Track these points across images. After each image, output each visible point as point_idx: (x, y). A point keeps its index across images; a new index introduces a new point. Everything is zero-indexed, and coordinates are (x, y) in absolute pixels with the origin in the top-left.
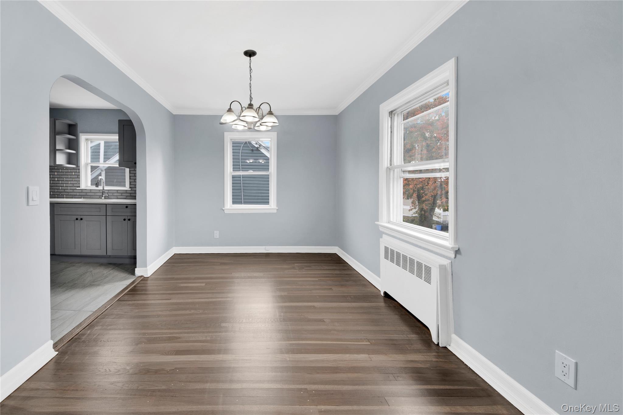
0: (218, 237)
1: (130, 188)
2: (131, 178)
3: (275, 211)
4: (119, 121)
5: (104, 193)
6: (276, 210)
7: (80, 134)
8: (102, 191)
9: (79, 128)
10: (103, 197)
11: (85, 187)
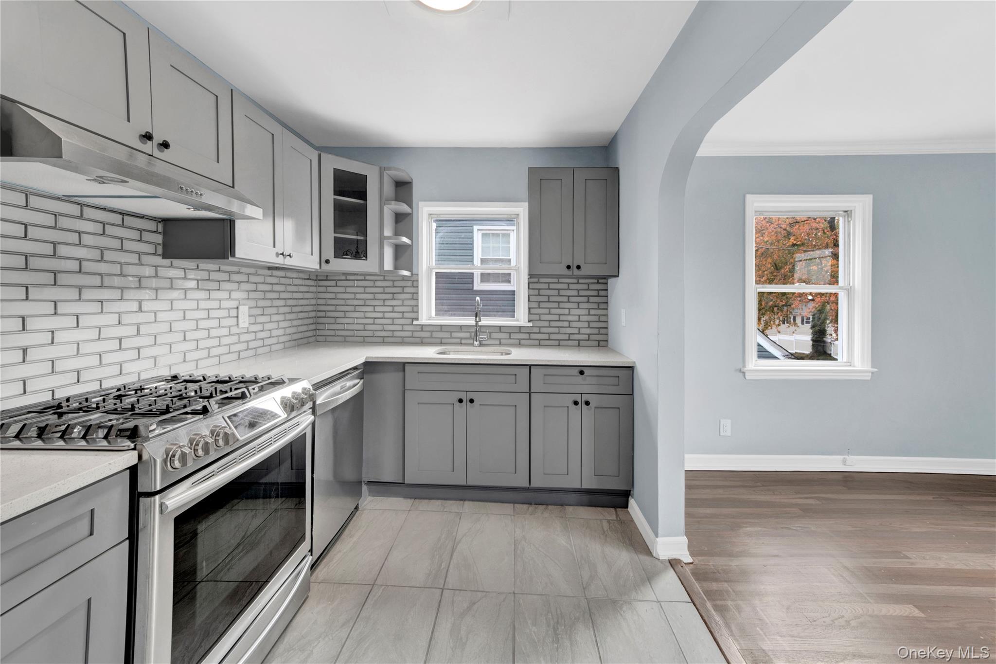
0: (729, 433)
1: (529, 321)
2: (532, 298)
3: (868, 377)
4: (531, 170)
5: (478, 334)
6: (870, 374)
7: (421, 204)
8: (473, 330)
9: (417, 190)
10: (476, 341)
11: (427, 320)
